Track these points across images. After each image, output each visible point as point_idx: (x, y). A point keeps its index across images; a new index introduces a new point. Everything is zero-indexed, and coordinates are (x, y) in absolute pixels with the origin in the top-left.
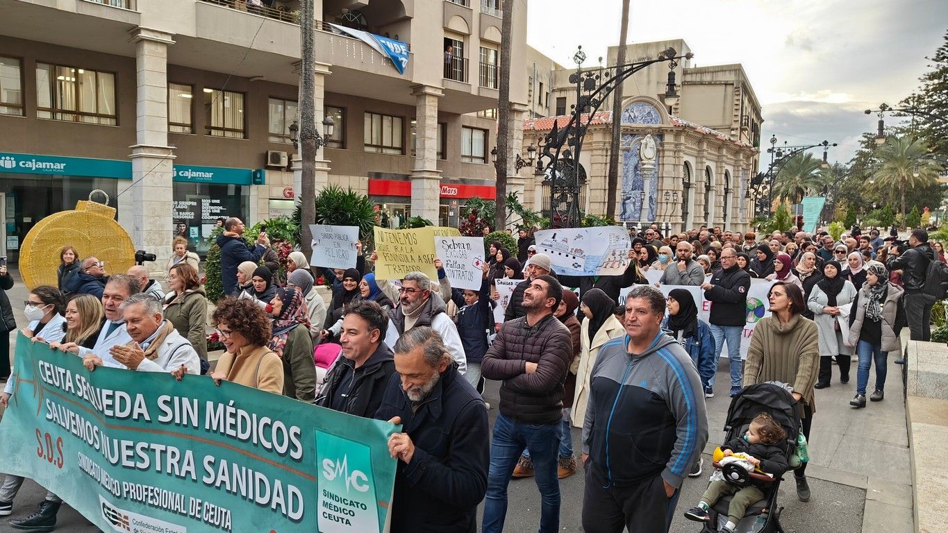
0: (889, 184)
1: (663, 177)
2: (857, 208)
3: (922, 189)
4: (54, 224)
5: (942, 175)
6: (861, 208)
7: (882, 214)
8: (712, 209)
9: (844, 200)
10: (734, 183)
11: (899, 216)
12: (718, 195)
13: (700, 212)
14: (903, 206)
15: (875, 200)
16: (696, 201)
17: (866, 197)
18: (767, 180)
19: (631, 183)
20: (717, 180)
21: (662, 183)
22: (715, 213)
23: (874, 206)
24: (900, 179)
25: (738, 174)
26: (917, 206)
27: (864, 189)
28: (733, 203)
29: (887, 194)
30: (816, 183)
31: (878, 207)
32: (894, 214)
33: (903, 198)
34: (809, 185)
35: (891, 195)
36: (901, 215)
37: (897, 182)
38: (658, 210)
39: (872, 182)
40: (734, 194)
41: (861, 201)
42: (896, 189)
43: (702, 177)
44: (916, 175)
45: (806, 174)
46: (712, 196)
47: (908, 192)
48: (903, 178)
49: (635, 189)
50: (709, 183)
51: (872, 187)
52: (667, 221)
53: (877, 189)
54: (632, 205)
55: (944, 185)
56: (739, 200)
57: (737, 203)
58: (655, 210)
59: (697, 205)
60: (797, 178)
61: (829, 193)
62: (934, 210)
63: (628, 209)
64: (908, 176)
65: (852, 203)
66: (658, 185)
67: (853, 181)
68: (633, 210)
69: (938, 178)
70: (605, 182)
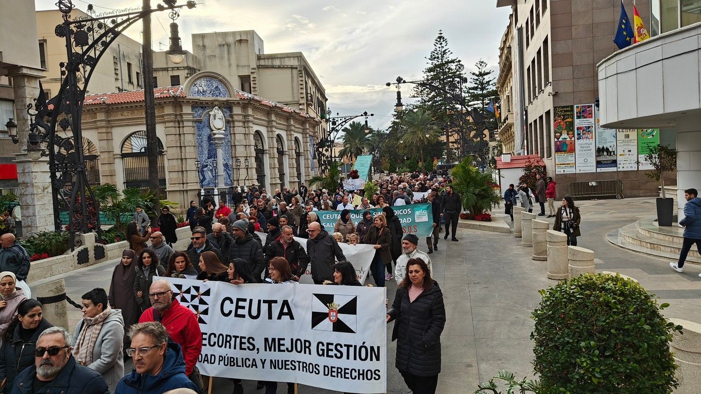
0: (412, 143)
1: (235, 146)
2: (396, 161)
3: (431, 145)
5: (442, 135)
6: (398, 160)
7: (411, 163)
8: (287, 170)
9: (387, 155)
10: (304, 147)
11: (420, 164)
12: (290, 158)
13: (275, 174)
14: (422, 157)
15: (405, 154)
16: (270, 164)
17: (400, 152)
18: (328, 144)
19: (206, 152)
20: (288, 146)
21: (236, 150)
22: (290, 173)
23: (405, 158)
24: (418, 139)
25: (307, 140)
26: (430, 157)
27: (398, 147)
28: (305, 164)
29: (412, 149)
30: (369, 144)
31: (408, 159)
32: (418, 162)
33: (421, 152)
34: (364, 146)
35: (414, 150)
37: (417, 142)
38: (235, 176)
39: (402, 142)
40: (305, 156)
41: (397, 155)
42: (417, 146)
43: (273, 144)
44: (427, 136)
45: (362, 138)
46: (286, 160)
47: (424, 148)
48: (420, 138)
49: (211, 158)
50: (283, 149)
51: (402, 145)
52: (242, 184)
53: (406, 146)
54: (210, 173)
55: (443, 142)
56: (309, 160)
57: (308, 164)
58: (232, 176)
59: (273, 168)
60: (357, 141)
61: (376, 151)
62: (439, 159)
63: (206, 176)
64: (423, 137)
65: (392, 157)
66: (232, 153)
67: (391, 142)
68: (212, 177)
69: (440, 137)
70: (181, 152)
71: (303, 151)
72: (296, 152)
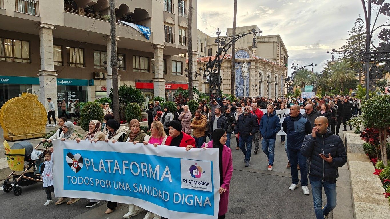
0: (337, 80)
1: (251, 79)
2: (325, 90)
3: (349, 81)
4: (13, 102)
6: (327, 90)
7: (334, 92)
8: (270, 91)
9: (320, 86)
10: (279, 81)
12: (273, 86)
13: (266, 93)
14: (342, 88)
15: (332, 86)
16: (264, 88)
17: (328, 85)
18: (291, 79)
19: (239, 82)
20: (272, 80)
21: (251, 81)
22: (272, 93)
23: (332, 89)
24: (341, 78)
25: (280, 77)
26: (348, 88)
27: (327, 82)
28: (279, 89)
29: (336, 84)
30: (310, 80)
31: (333, 89)
32: (339, 91)
33: (342, 85)
34: (307, 81)
35: (337, 84)
36: (342, 92)
37: (340, 79)
39: (330, 79)
40: (278, 85)
41: (327, 87)
42: (339, 82)
43: (266, 79)
44: (347, 76)
45: (305, 77)
46: (270, 86)
47: (344, 83)
48: (342, 77)
49: (241, 84)
51: (330, 81)
53: (332, 82)
54: (240, 91)
55: (357, 80)
56: (281, 87)
58: (249, 92)
59: (265, 90)
60: (302, 78)
61: (315, 84)
62: (354, 90)
63: (238, 92)
64: (344, 77)
65: (323, 88)
66: (249, 82)
67: (324, 79)
69: (355, 77)
70: (229, 82)
72: (275, 83)
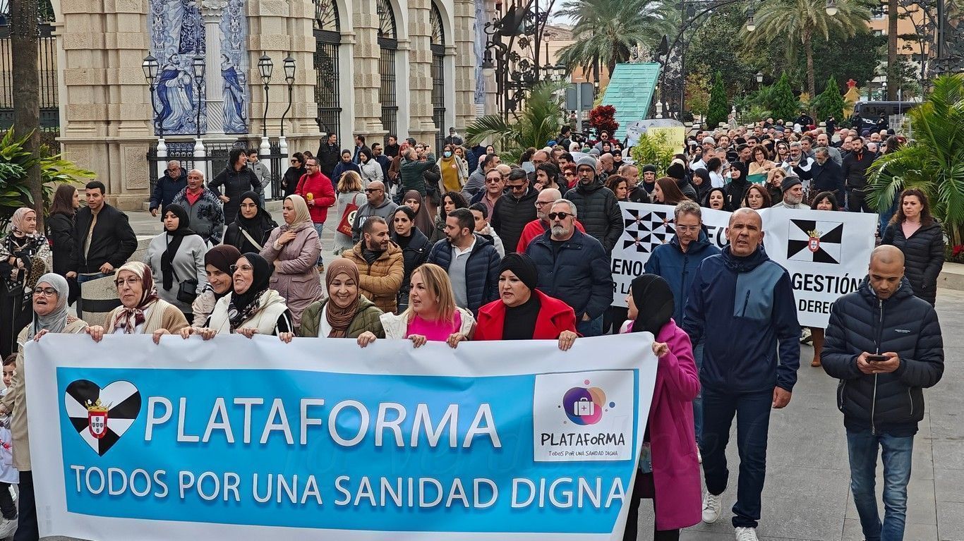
0: (784, 34)
1: (259, 17)
2: (730, 86)
3: (842, 43)
5: (875, 13)
6: (738, 84)
7: (774, 94)
8: (404, 97)
9: (704, 67)
10: (457, 32)
11: (805, 99)
12: (416, 62)
13: (370, 106)
14: (811, 78)
15: (761, 67)
16: (357, 77)
17: (745, 60)
18: (528, 24)
19: (174, 33)
20: (412, 25)
21: (259, 33)
22: (413, 106)
23: (760, 79)
24: (803, 23)
25: (466, 10)
26: (836, 78)
27: (739, 46)
28: (458, 82)
29: (782, 54)
30: (652, 33)
31: (768, 81)
32: (797, 93)
33: (810, 61)
34: (638, 37)
35: (788, 55)
36: (807, 95)
37: (799, 29)
38: (255, 106)
39: (751, 28)
40: (458, 58)
41: (736, 69)
42: (798, 43)
43: (368, 17)
44: (831, 12)
45: (632, 14)
46: (403, 66)
47: (818, 50)
48: (809, 19)
49: (189, 50)
50: (395, 34)
51: (753, 40)
52: (273, 131)
53: (762, 44)
54: (183, 94)
55: (878, 34)
56: (471, 72)
57: (468, 81)
58: (245, 106)
59: (362, 88)
60: (615, 22)
61: (673, 54)
62: (864, 85)
63: (174, 105)
64: (817, 15)
65: (719, 73)
66: (248, 38)
67: (719, 29)
68: (188, 107)
69: (868, 19)
70: (104, 30)
71: (453, 44)
72: (433, 46)
